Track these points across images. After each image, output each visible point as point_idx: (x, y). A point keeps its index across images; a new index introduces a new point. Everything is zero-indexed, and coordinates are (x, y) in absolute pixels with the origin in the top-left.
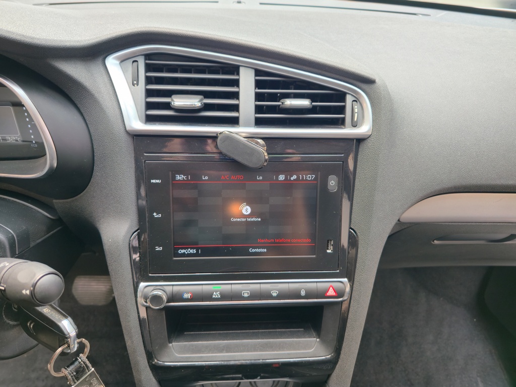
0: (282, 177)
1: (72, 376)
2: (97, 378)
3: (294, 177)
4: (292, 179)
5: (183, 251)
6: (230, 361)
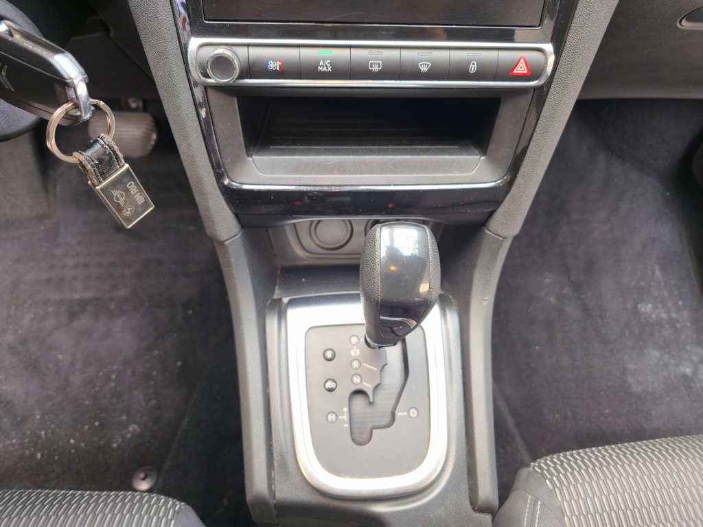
1: (92, 165)
2: (136, 184)
6: (344, 185)
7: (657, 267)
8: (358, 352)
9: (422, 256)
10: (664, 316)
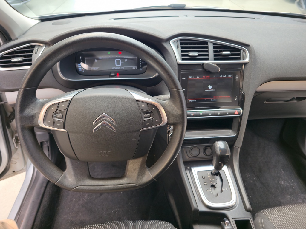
0: (221, 76)
3: (225, 76)
4: (224, 77)
5: (190, 101)
7: (282, 169)
8: (210, 177)
9: (226, 148)
10: (288, 185)
